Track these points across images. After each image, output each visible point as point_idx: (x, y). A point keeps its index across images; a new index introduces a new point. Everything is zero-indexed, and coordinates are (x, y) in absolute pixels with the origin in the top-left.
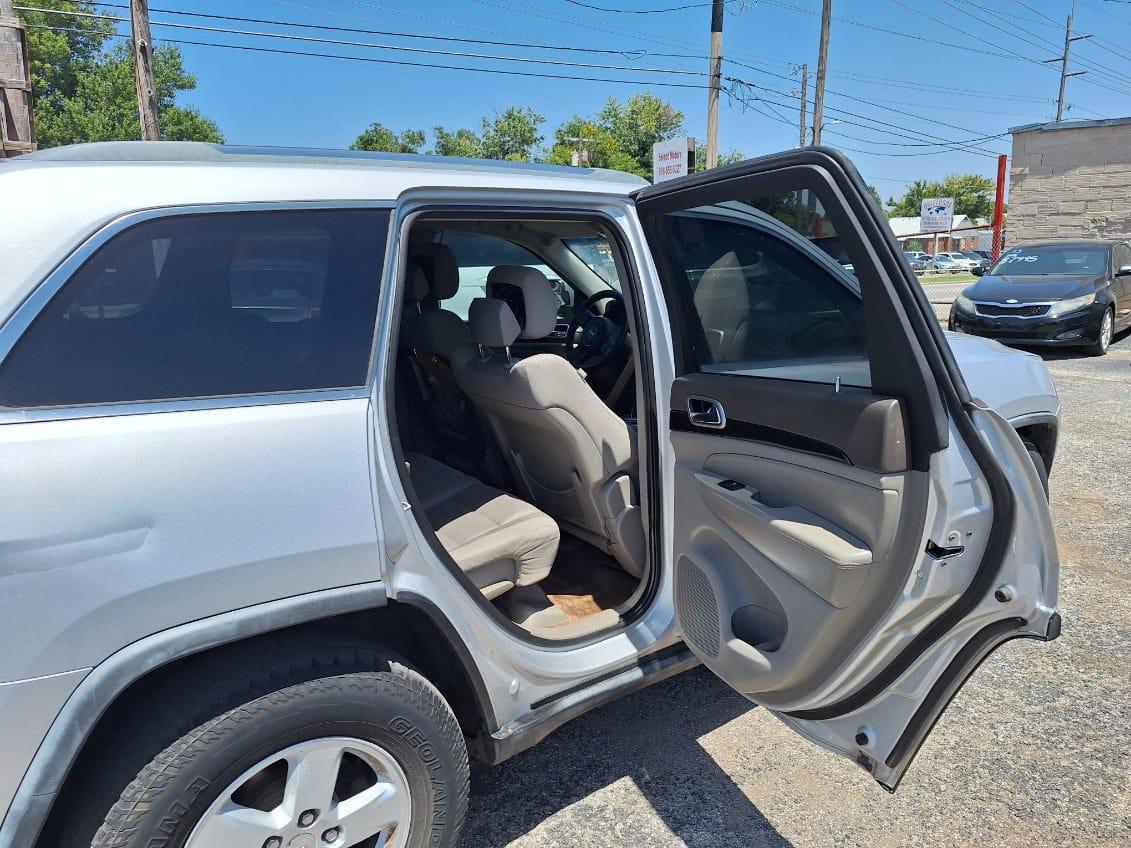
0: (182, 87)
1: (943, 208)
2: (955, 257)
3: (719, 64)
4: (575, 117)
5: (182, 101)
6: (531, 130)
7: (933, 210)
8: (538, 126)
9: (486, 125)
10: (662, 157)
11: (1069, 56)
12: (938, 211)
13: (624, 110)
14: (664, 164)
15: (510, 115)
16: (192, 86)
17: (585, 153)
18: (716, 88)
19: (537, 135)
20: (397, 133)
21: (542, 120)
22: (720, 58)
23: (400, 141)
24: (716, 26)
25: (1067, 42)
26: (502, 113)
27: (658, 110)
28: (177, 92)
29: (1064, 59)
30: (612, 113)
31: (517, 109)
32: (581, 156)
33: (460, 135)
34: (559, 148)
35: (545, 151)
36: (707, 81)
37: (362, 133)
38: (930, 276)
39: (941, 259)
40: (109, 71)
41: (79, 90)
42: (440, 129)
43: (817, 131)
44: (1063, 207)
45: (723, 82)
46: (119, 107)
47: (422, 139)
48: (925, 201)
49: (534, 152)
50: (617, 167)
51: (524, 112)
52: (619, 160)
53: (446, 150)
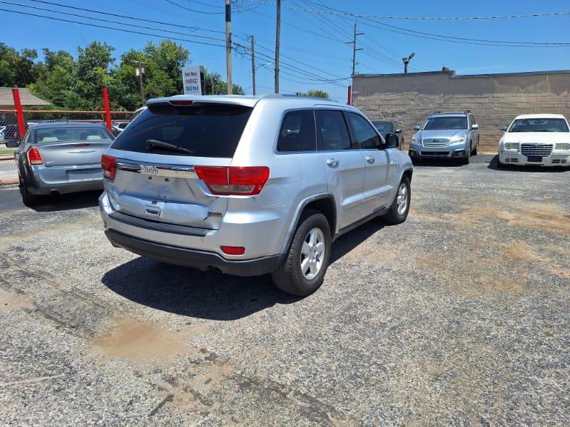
3: (230, 36)
6: (108, 55)
8: (111, 52)
9: (80, 50)
10: (187, 75)
11: (356, 41)
13: (158, 48)
14: (188, 78)
15: (94, 46)
17: (143, 70)
18: (229, 48)
20: (17, 50)
21: (113, 49)
22: (230, 34)
23: (21, 55)
24: (228, 19)
25: (355, 35)
26: (90, 44)
29: (354, 42)
30: (150, 49)
31: (97, 42)
32: (140, 71)
33: (60, 53)
34: (124, 65)
35: (117, 66)
36: (225, 44)
42: (47, 50)
44: (371, 107)
47: (36, 55)
49: (110, 66)
50: (157, 77)
51: (102, 44)
52: (158, 74)
53: (52, 62)
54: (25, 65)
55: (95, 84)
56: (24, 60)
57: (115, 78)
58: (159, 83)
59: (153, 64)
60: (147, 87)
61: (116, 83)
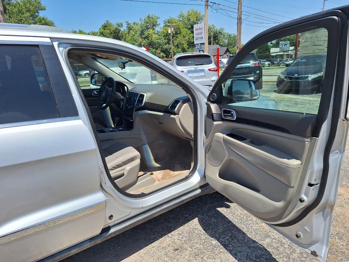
0: (41, 9)
1: (286, 45)
2: (290, 60)
4: (170, 17)
5: (41, 14)
6: (156, 22)
7: (283, 45)
8: (158, 20)
9: (141, 20)
10: (197, 30)
12: (284, 46)
13: (186, 14)
14: (197, 32)
15: (149, 17)
16: (44, 9)
17: (173, 29)
18: (207, 6)
19: (158, 23)
20: (114, 24)
21: (159, 18)
23: (115, 26)
26: (146, 16)
27: (196, 14)
28: (40, 12)
30: (181, 16)
31: (151, 15)
32: (171, 30)
33: (134, 23)
34: (165, 27)
35: (161, 28)
36: (204, 3)
37: (103, 24)
38: (282, 66)
39: (286, 61)
40: (16, 5)
41: (7, 11)
42: (127, 22)
43: (239, 19)
45: (209, 3)
46: (21, 17)
47: (122, 25)
48: (281, 42)
49: (157, 29)
50: (184, 33)
51: (153, 16)
52: (184, 31)
53: (130, 29)
54: (117, 32)
55: (148, 40)
56: (116, 29)
57: (159, 36)
58: (184, 37)
59: (181, 25)
60: (178, 40)
61: (160, 39)
